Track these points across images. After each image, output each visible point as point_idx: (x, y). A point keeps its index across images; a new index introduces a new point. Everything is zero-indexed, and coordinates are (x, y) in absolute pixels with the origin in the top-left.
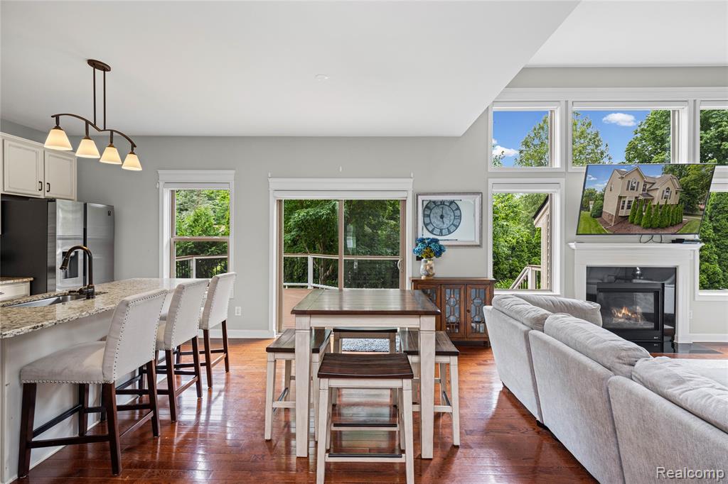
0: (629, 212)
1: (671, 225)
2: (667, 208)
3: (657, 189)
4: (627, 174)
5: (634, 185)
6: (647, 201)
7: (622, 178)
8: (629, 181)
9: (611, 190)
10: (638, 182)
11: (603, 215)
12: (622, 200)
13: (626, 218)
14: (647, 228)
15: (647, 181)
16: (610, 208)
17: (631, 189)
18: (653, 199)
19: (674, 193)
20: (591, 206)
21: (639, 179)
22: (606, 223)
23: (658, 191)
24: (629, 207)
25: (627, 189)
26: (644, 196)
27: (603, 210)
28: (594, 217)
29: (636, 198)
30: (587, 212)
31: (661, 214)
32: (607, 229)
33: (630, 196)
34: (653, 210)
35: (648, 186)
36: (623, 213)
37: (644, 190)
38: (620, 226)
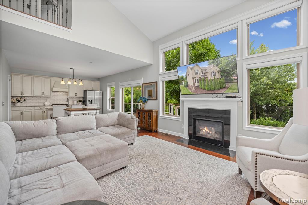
3: (208, 72)
5: (197, 72)
6: (205, 78)
8: (195, 71)
9: (189, 75)
10: (199, 71)
11: (189, 86)
12: (194, 79)
14: (209, 90)
15: (202, 69)
19: (217, 73)
20: (183, 83)
21: (199, 69)
24: (198, 82)
25: (195, 74)
26: (203, 76)
29: (200, 77)
30: (182, 86)
31: (214, 84)
33: (197, 77)
34: (209, 82)
35: (204, 72)
36: (197, 84)
37: (202, 73)
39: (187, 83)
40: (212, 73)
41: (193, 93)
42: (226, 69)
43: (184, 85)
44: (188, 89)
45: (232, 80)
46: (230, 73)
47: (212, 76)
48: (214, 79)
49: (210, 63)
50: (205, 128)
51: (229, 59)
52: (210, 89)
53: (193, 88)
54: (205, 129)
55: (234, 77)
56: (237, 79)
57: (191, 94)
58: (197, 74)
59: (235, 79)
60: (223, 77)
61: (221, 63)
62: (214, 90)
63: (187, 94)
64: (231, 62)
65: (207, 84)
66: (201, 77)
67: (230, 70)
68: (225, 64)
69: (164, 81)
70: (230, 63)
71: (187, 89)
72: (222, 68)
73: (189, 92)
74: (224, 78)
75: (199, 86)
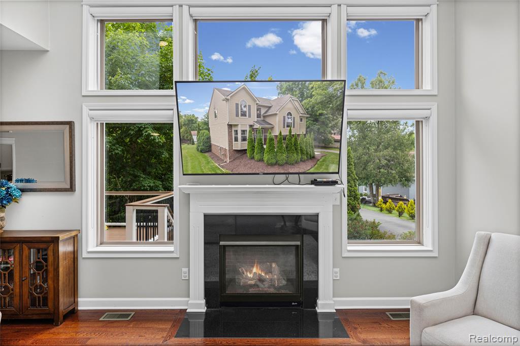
0: (245, 146)
1: (301, 161)
2: (293, 139)
3: (276, 114)
4: (234, 95)
5: (244, 109)
6: (265, 130)
7: (227, 100)
8: (237, 105)
9: (216, 117)
10: (250, 106)
12: (233, 129)
13: (244, 152)
14: (272, 165)
15: (260, 103)
16: (220, 139)
17: (242, 115)
18: (273, 127)
19: (297, 120)
20: (195, 138)
21: (249, 102)
22: (218, 159)
23: (277, 118)
24: (244, 139)
25: (237, 115)
26: (260, 124)
27: (212, 143)
28: (201, 151)
29: (251, 126)
30: (191, 146)
31: (287, 148)
32: (223, 167)
33: (244, 124)
34: (275, 142)
35: (263, 111)
36: (239, 145)
37: (259, 116)
38: (237, 162)
39: (209, 138)
40: (284, 117)
41: (224, 171)
42: (320, 112)
43: (195, 146)
44: (210, 159)
45: (330, 142)
46: (327, 125)
47: (284, 127)
48: (288, 134)
49: (283, 90)
50: (253, 267)
51: (330, 90)
52: (274, 161)
53: (225, 155)
54: (255, 270)
55: (335, 134)
56: (340, 141)
57: (219, 172)
58: (244, 114)
59: (336, 141)
60: (310, 133)
61: (311, 96)
62: (286, 163)
63: (205, 172)
64: (333, 97)
65: (270, 146)
66: (255, 127)
67: (329, 117)
68: (319, 98)
69: (102, 124)
70: (330, 98)
71: (205, 157)
72: (310, 109)
73: (213, 168)
74: (312, 136)
75: (246, 150)
